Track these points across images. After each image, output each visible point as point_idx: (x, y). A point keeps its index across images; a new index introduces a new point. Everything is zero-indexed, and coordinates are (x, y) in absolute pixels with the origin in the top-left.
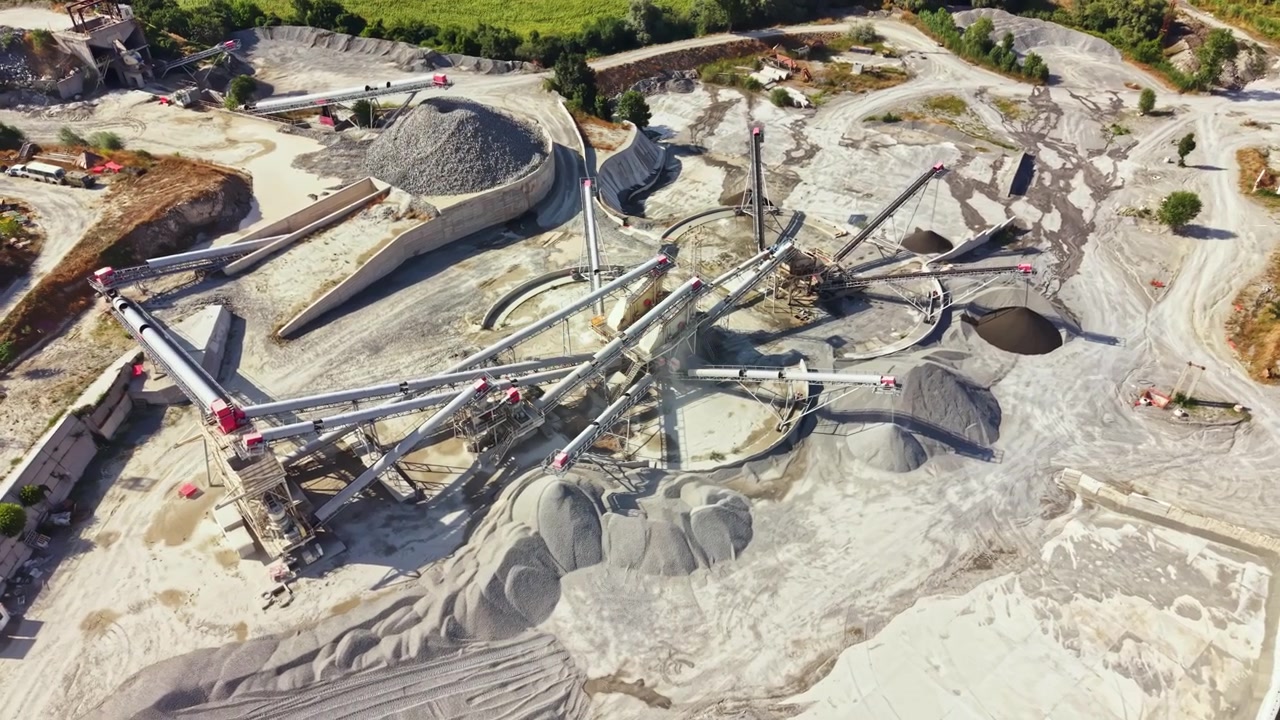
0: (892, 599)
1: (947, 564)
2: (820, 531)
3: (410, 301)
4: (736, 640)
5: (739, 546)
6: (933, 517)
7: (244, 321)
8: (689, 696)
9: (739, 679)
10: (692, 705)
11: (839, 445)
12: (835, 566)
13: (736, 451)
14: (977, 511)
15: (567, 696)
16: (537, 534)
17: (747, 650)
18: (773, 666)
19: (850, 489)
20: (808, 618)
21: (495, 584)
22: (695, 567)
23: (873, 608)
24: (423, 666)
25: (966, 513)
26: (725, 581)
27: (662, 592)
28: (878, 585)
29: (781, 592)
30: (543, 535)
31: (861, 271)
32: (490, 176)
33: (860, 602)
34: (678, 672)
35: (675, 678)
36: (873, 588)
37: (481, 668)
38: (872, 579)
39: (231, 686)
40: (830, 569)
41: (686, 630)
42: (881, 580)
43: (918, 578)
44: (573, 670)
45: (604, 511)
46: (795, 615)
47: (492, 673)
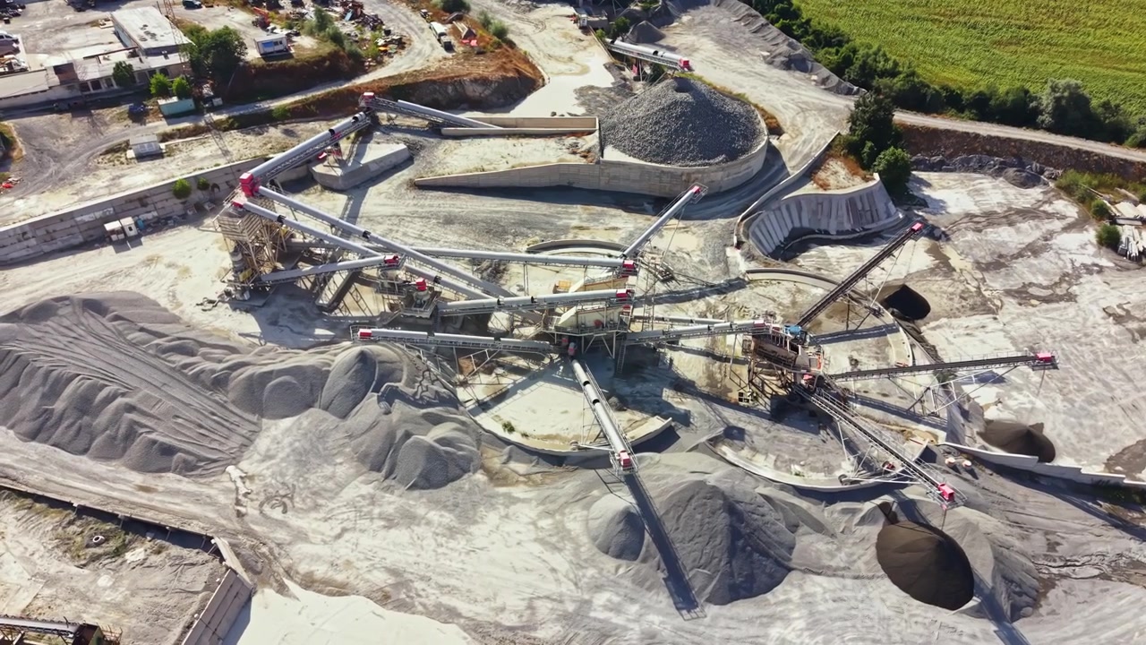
0: (438, 606)
1: (511, 629)
2: (480, 526)
3: (514, 209)
4: (325, 527)
5: (421, 484)
6: (561, 595)
7: (413, 163)
8: (257, 524)
9: (289, 544)
10: (250, 528)
11: (595, 493)
12: (446, 551)
13: (525, 435)
14: (598, 625)
15: (215, 461)
16: (329, 372)
17: (320, 537)
18: (316, 558)
19: (545, 523)
20: (377, 560)
21: (269, 375)
22: (379, 470)
23: (419, 596)
24: (187, 383)
25: (589, 617)
26: (379, 493)
27: (341, 464)
28: (446, 590)
29: (392, 531)
30: (331, 375)
31: (863, 403)
32: (666, 154)
33: (418, 585)
34: (273, 507)
35: (267, 509)
36: (441, 587)
37: (206, 410)
38: (453, 582)
39: (117, 318)
40: (440, 550)
41: (315, 493)
42: (455, 588)
43: (477, 614)
44: (238, 454)
45: (376, 390)
46: (375, 550)
47: (206, 417)
